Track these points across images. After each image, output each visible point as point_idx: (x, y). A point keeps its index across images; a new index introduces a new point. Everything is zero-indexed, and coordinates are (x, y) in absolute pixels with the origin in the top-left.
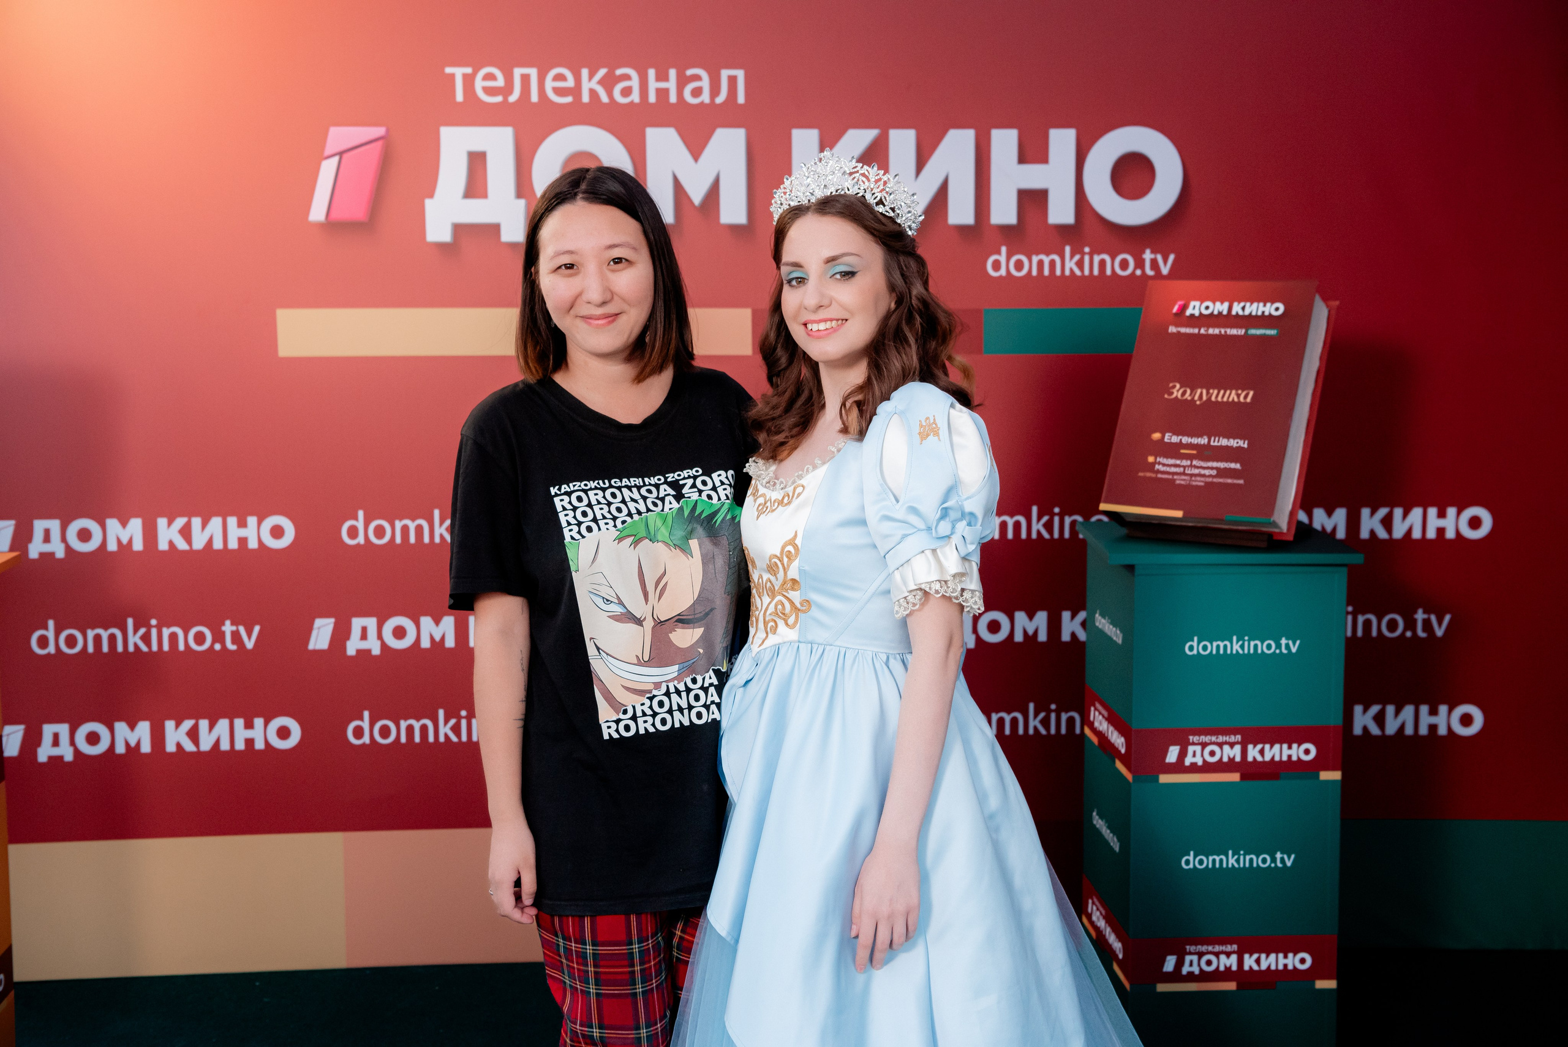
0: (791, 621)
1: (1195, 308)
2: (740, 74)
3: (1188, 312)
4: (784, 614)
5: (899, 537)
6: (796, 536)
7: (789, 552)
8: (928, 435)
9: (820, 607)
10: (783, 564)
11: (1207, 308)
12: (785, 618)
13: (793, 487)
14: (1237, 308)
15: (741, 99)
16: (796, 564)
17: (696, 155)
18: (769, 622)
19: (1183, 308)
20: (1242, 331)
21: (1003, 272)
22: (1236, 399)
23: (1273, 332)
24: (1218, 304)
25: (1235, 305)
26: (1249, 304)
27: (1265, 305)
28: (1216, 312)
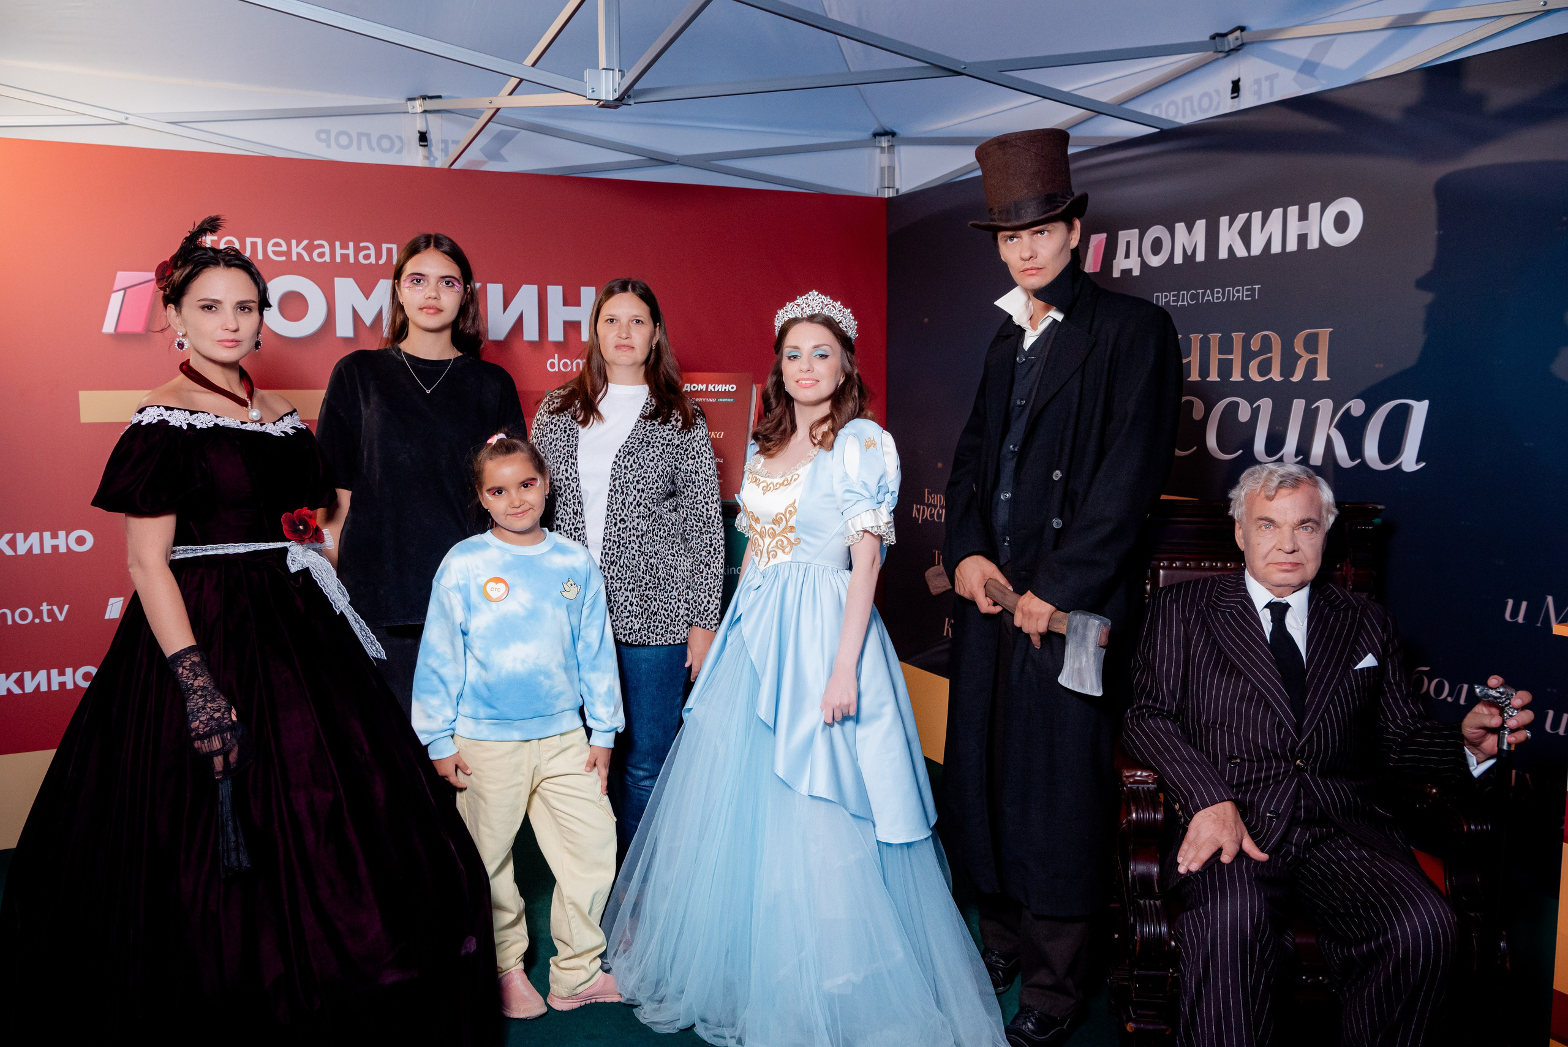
0: (787, 550)
1: (687, 388)
4: (783, 547)
5: (855, 502)
6: (795, 502)
7: (790, 511)
8: (870, 446)
9: (805, 542)
10: (786, 518)
11: (694, 387)
12: (783, 549)
13: (791, 475)
14: (711, 387)
16: (794, 517)
17: (367, 296)
18: (771, 551)
20: (714, 400)
21: (556, 369)
22: (714, 437)
23: (731, 400)
24: (700, 385)
25: (710, 385)
26: (717, 385)
27: (726, 386)
28: (699, 390)
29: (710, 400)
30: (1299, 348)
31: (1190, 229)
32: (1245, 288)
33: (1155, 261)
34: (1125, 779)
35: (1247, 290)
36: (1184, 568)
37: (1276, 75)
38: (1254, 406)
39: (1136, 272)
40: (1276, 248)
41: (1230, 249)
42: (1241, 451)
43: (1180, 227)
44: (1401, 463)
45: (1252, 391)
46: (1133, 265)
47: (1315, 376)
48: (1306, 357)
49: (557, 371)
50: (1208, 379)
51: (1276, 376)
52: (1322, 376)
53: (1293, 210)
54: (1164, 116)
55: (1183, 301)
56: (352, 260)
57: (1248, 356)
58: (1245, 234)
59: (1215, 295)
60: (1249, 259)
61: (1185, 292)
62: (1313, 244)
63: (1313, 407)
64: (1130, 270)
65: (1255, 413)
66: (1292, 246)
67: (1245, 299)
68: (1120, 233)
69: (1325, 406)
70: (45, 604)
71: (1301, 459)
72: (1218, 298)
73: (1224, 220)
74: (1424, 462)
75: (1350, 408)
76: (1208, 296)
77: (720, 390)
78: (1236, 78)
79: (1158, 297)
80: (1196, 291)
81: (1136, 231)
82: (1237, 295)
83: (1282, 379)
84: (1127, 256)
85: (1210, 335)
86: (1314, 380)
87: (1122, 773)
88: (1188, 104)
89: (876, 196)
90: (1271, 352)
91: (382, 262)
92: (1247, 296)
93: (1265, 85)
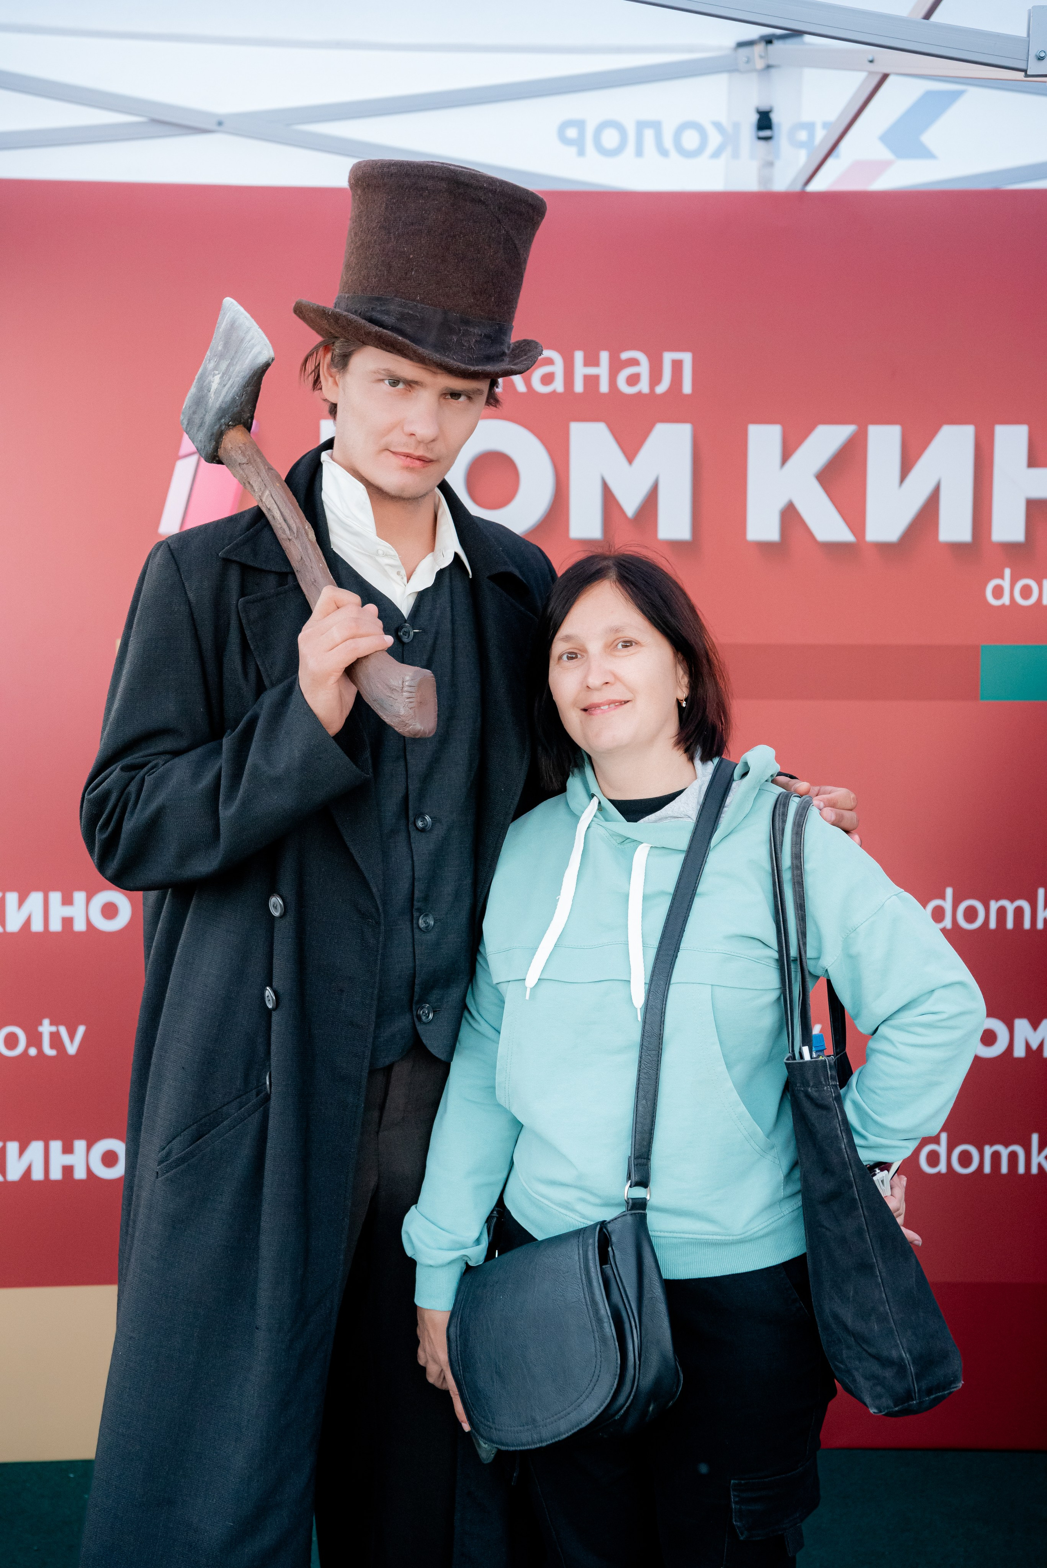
2: (687, 358)
15: (687, 388)
17: (631, 456)
21: (1007, 600)
49: (1009, 603)
56: (604, 387)
70: (46, 1022)
91: (661, 389)
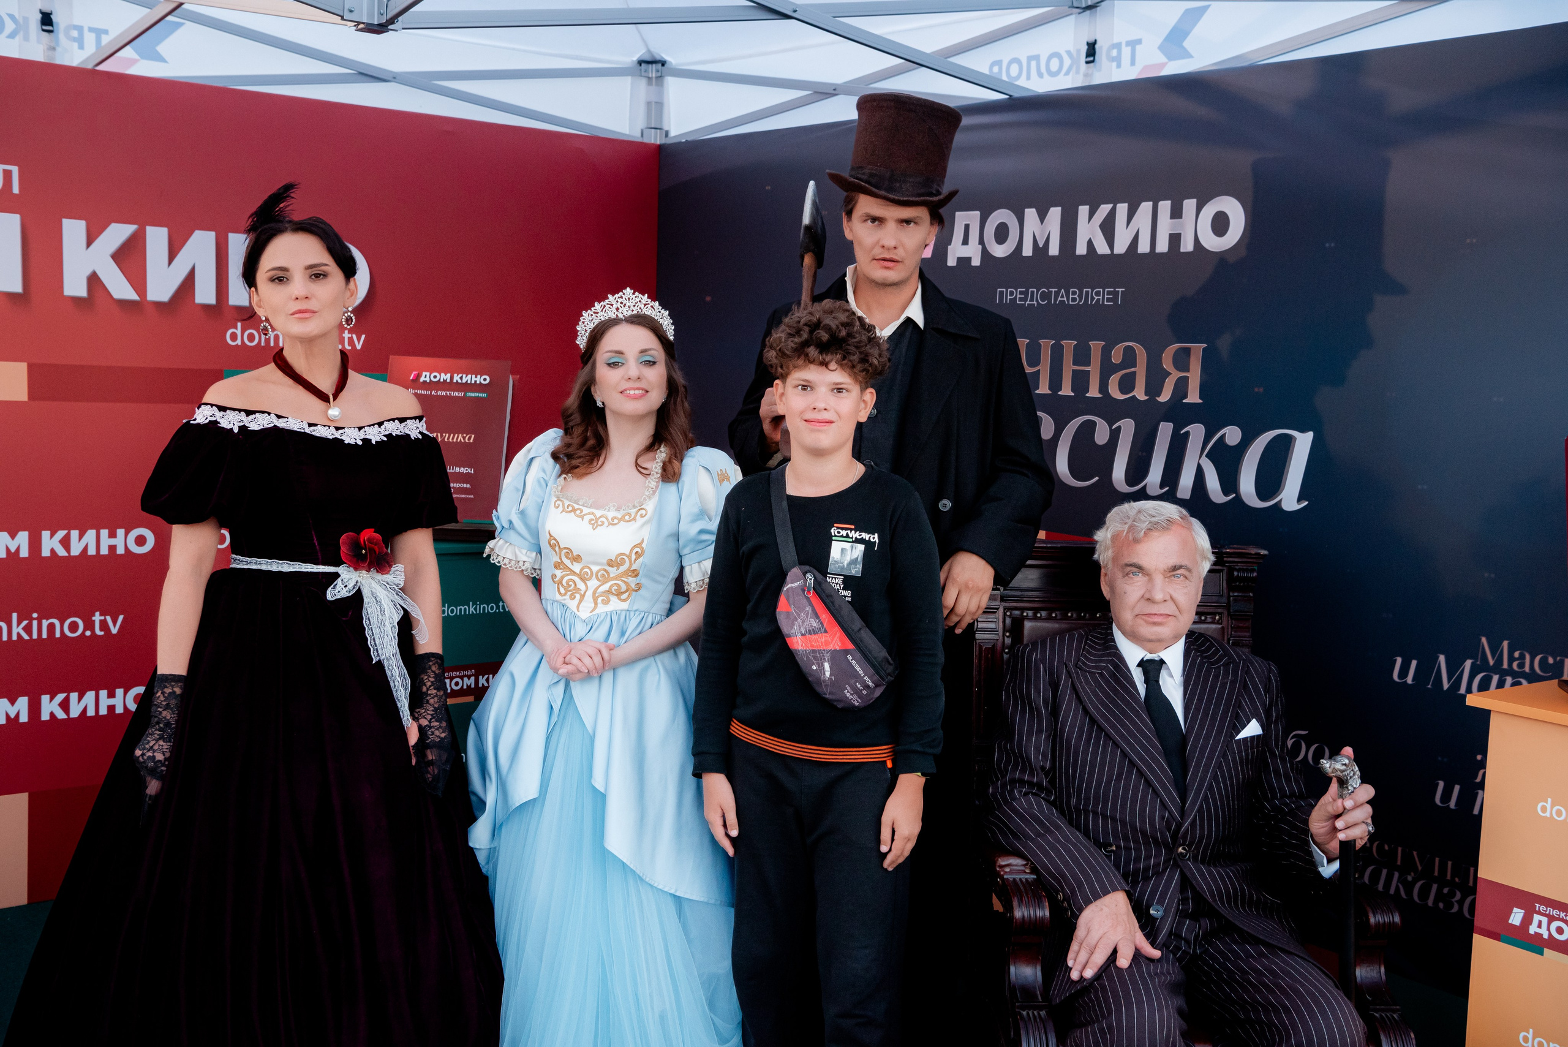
0: (624, 597)
1: (426, 377)
2: (15, 170)
3: (422, 379)
4: (619, 592)
6: (642, 542)
8: (723, 480)
10: (630, 560)
11: (435, 377)
13: (636, 510)
14: (456, 378)
15: (16, 190)
19: (418, 376)
20: (461, 394)
21: (239, 342)
22: (462, 441)
23: (484, 395)
24: (443, 375)
25: (455, 375)
26: (464, 376)
27: (476, 377)
28: (442, 380)
29: (456, 394)
30: (1167, 364)
31: (1042, 216)
32: (1106, 290)
33: (1000, 251)
34: (998, 869)
35: (1109, 293)
36: (1049, 618)
37: (1139, 42)
38: (1113, 428)
39: (976, 262)
40: (1144, 247)
41: (1090, 243)
42: (1097, 478)
43: (1031, 214)
44: (1280, 501)
45: (1111, 411)
46: (973, 252)
47: (1186, 396)
48: (1175, 375)
49: (240, 344)
50: (1059, 393)
51: (1140, 394)
52: (1193, 397)
53: (1165, 206)
54: (1004, 78)
55: (1032, 300)
57: (1107, 370)
58: (1108, 228)
59: (1071, 296)
60: (1112, 256)
61: (1035, 290)
62: (1187, 246)
63: (1181, 432)
64: (969, 259)
65: (1115, 435)
66: (1162, 246)
67: (1105, 303)
68: (957, 213)
69: (1196, 432)
71: (1168, 490)
72: (1074, 300)
73: (1083, 210)
74: (1306, 500)
75: (1224, 436)
76: (1062, 297)
77: (469, 382)
78: (1091, 40)
79: (1001, 293)
80: (1048, 290)
81: (978, 213)
82: (1096, 298)
83: (1147, 398)
84: (965, 242)
85: (1063, 342)
86: (1184, 401)
87: (995, 862)
88: (1033, 64)
89: (640, 140)
90: (1135, 367)
92: (1109, 300)
93: (1126, 52)
